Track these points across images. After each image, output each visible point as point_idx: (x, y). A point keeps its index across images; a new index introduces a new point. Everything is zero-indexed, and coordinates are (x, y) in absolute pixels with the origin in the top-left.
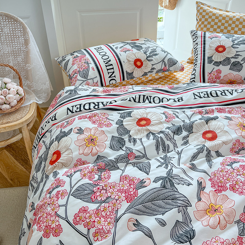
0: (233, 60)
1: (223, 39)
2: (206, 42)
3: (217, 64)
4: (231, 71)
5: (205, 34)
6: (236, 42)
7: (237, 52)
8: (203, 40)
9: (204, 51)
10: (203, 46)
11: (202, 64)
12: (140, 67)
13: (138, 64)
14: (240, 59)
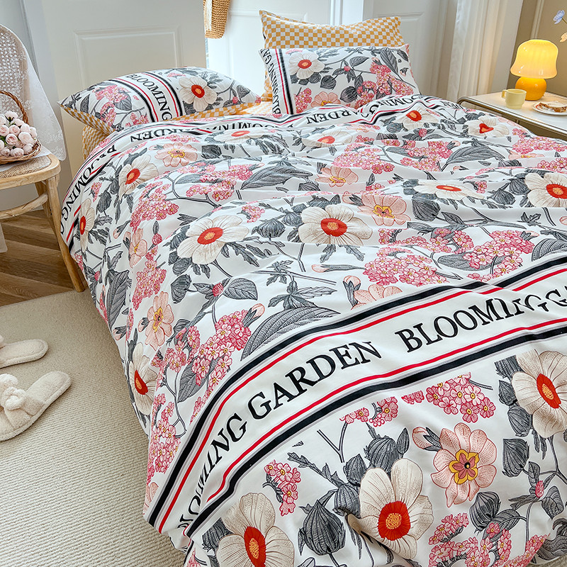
0: (322, 75)
1: (306, 54)
2: (284, 59)
3: (304, 82)
4: (323, 89)
5: (280, 50)
6: (322, 54)
7: (326, 65)
8: (279, 57)
9: (284, 70)
10: (281, 64)
11: (285, 86)
12: (200, 96)
13: (198, 91)
14: (330, 73)
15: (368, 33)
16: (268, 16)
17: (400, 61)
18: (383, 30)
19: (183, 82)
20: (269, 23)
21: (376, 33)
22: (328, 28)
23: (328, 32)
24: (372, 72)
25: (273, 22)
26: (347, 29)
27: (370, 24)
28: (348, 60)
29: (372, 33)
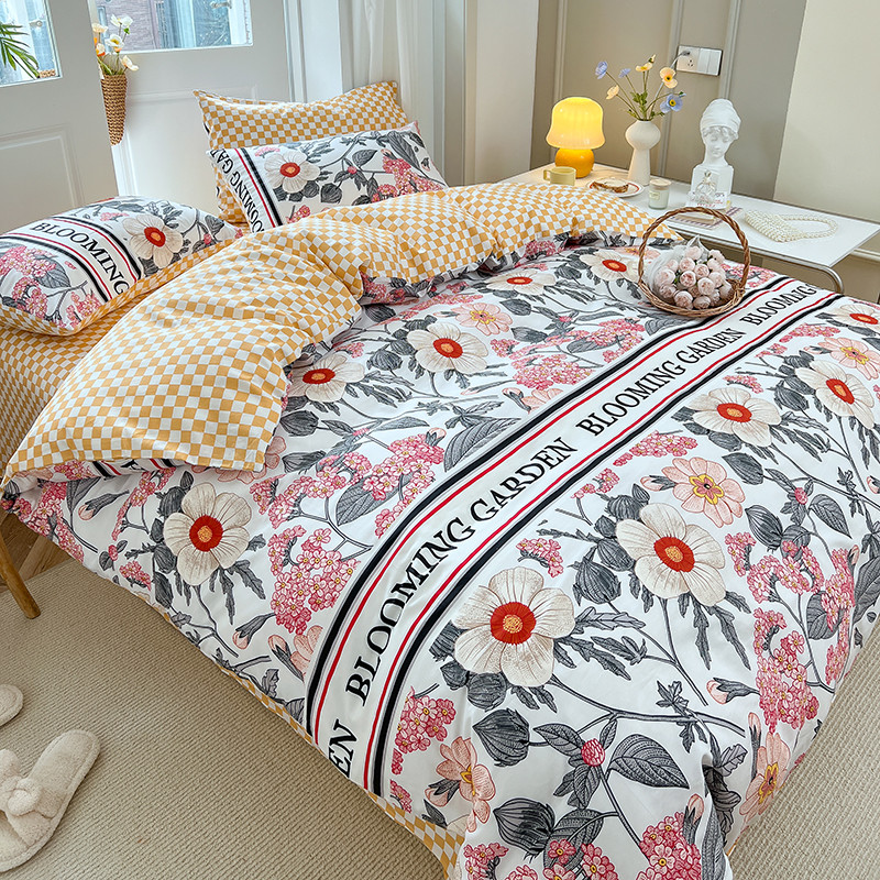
0: (321, 184)
1: (285, 153)
2: (256, 165)
3: (297, 197)
4: (326, 204)
5: (244, 151)
6: (311, 152)
7: (321, 168)
8: (246, 162)
9: (261, 181)
10: (252, 173)
12: (161, 243)
13: (154, 237)
14: (331, 180)
15: (358, 110)
16: (209, 99)
17: (417, 150)
18: (378, 104)
19: (130, 227)
20: (212, 109)
21: (369, 109)
22: (302, 109)
23: (303, 114)
24: (387, 171)
25: (219, 108)
26: (329, 107)
27: (357, 97)
28: (349, 157)
29: (363, 109)
